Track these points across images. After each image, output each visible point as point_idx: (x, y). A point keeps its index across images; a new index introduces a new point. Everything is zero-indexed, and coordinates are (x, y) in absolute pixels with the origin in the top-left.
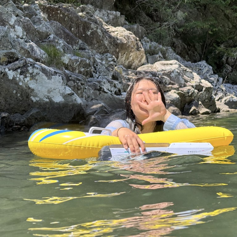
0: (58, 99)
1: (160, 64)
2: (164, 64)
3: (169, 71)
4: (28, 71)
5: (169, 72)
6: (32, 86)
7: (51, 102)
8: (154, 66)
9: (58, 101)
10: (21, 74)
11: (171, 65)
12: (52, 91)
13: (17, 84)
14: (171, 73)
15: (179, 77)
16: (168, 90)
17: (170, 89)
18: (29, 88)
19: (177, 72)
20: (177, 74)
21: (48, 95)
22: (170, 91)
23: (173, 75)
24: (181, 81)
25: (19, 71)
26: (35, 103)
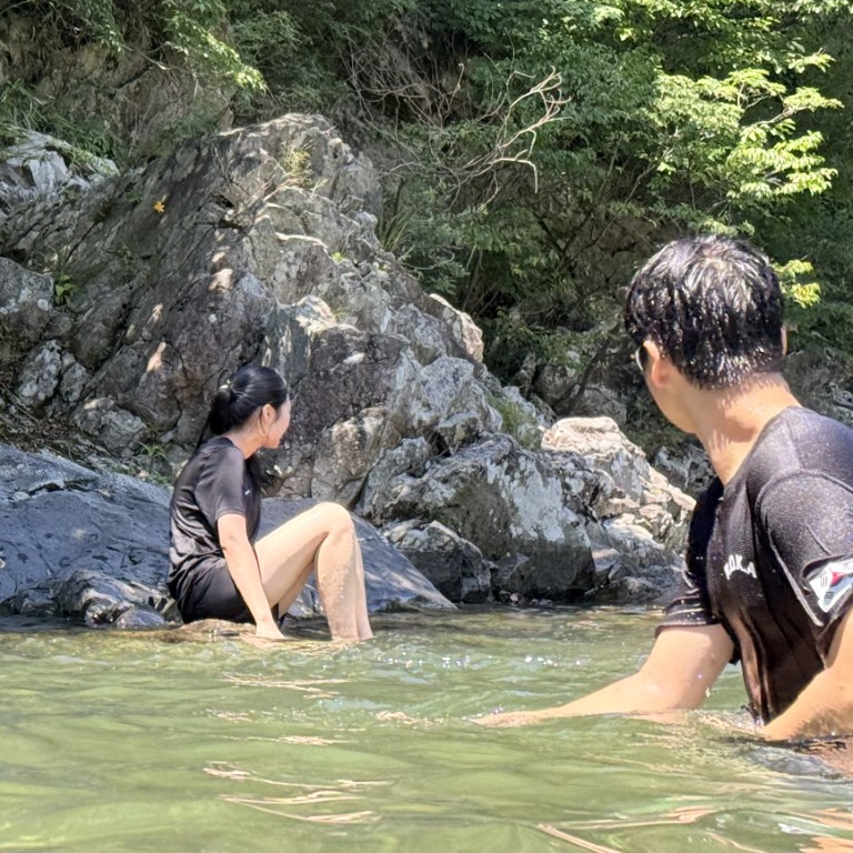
0: (555, 535)
1: (572, 427)
2: (583, 430)
3: (608, 452)
4: (518, 465)
5: (607, 458)
6: (517, 501)
7: (542, 541)
8: (557, 434)
9: (554, 540)
10: (507, 473)
11: (600, 434)
12: (546, 514)
13: (498, 494)
14: (613, 459)
15: (631, 474)
16: (613, 513)
17: (619, 510)
18: (513, 505)
19: (628, 459)
20: (626, 464)
21: (539, 522)
22: (619, 516)
23: (617, 467)
24: (634, 487)
25: (506, 464)
26: (515, 540)
